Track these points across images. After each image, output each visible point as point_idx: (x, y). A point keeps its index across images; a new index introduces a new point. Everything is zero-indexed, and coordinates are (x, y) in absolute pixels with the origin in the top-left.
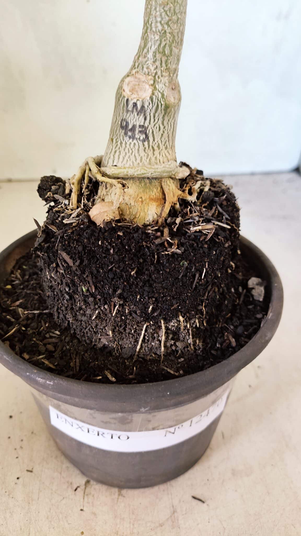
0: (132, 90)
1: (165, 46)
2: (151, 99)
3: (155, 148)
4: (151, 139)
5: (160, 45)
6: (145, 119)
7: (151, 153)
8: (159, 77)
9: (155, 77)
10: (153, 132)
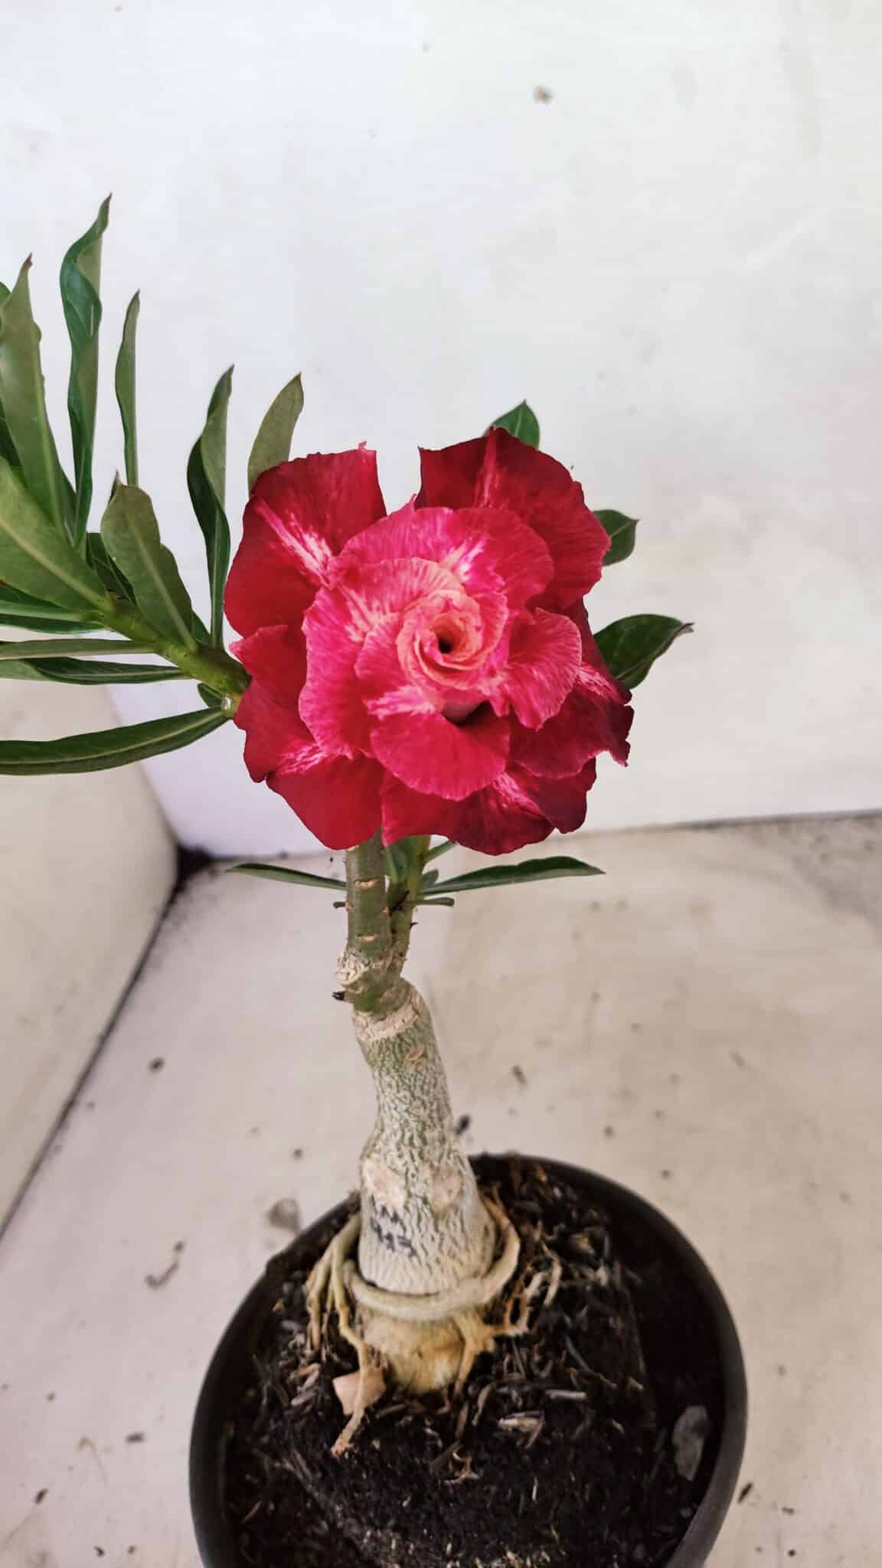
0: (378, 1183)
1: (411, 1138)
2: (406, 1207)
3: (433, 1263)
4: (420, 1252)
5: (403, 1136)
6: (405, 1229)
7: (426, 1273)
8: (413, 1176)
9: (407, 1173)
10: (422, 1246)
